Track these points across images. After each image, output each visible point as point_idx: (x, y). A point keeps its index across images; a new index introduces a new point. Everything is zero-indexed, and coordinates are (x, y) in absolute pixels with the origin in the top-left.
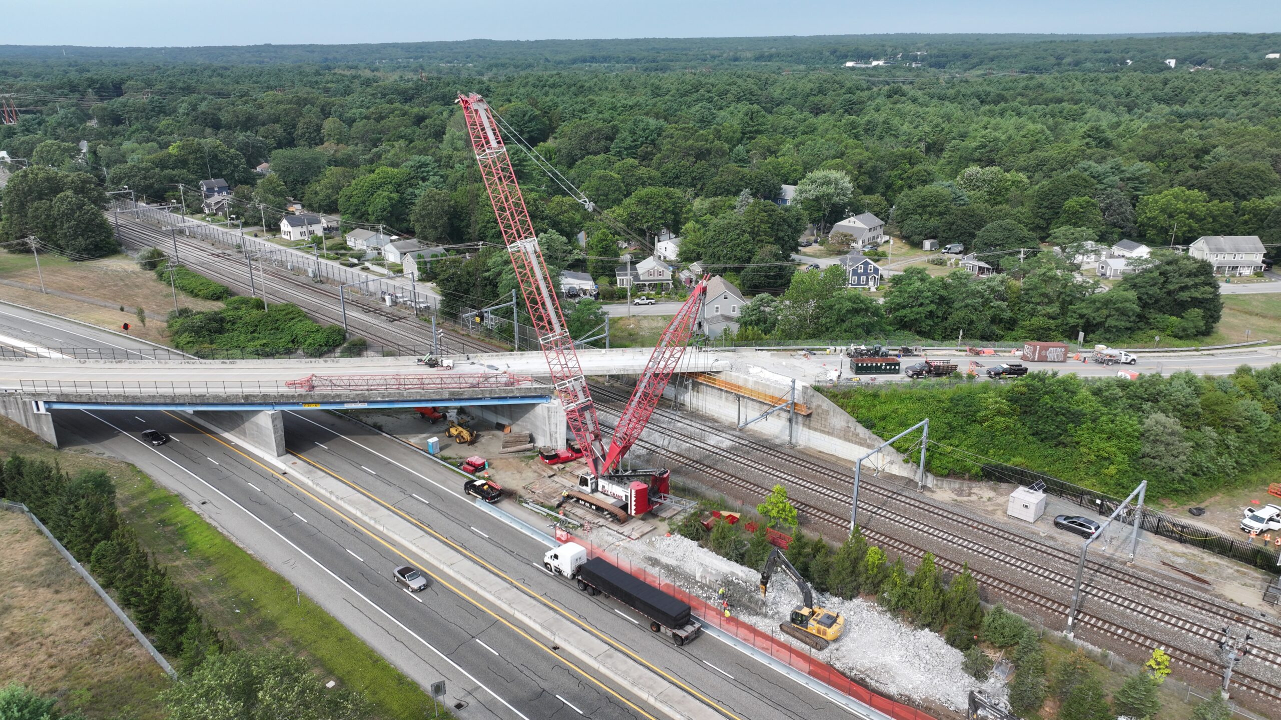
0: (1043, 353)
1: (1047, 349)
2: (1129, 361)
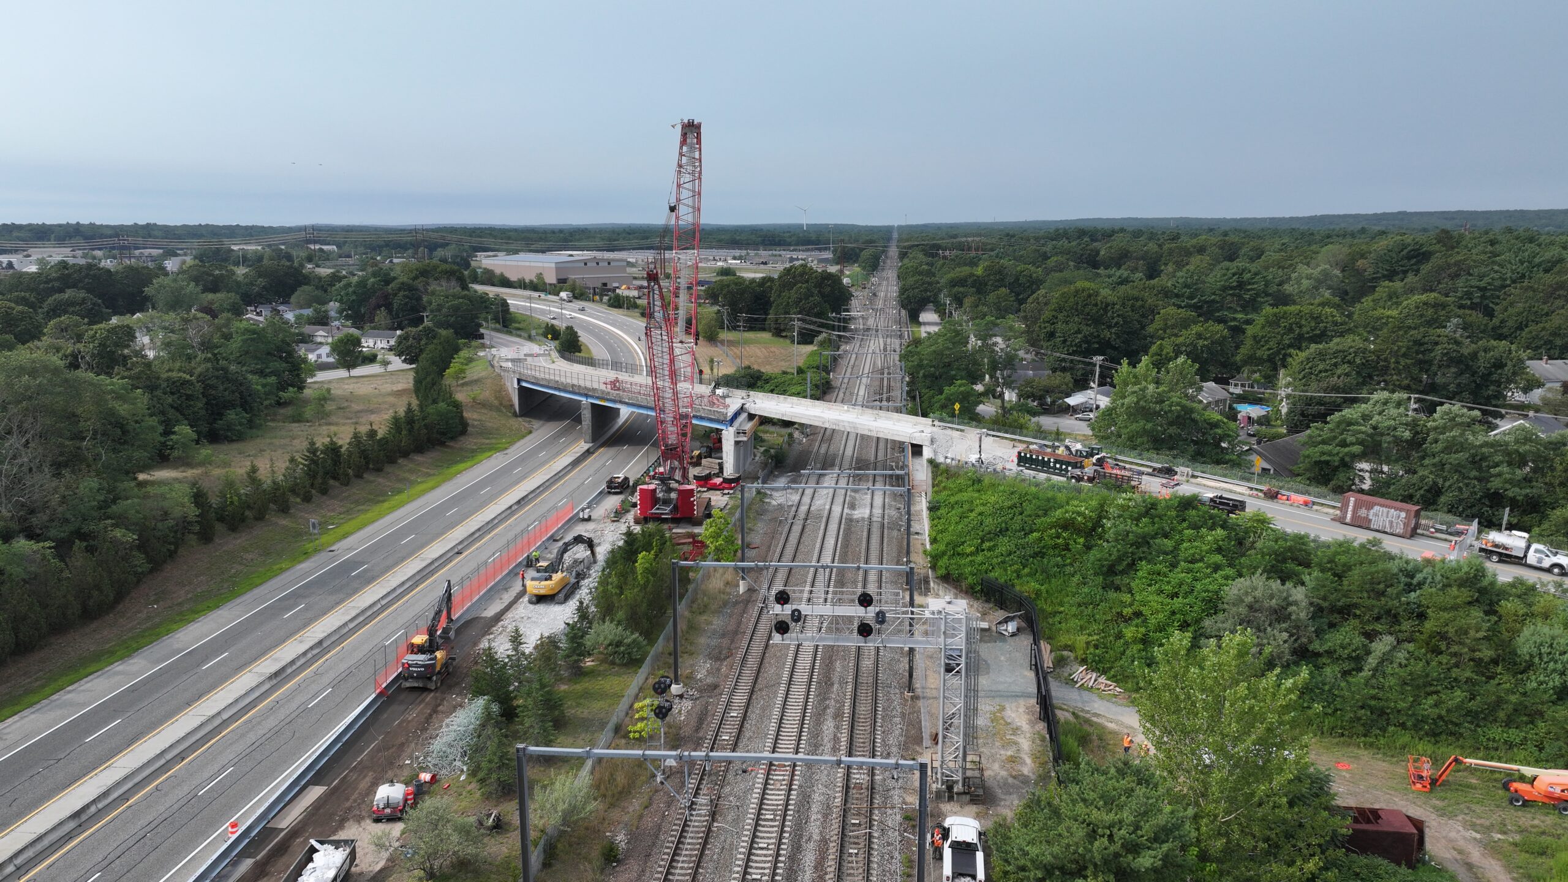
0: (1363, 512)
1: (1370, 507)
2: (1546, 563)
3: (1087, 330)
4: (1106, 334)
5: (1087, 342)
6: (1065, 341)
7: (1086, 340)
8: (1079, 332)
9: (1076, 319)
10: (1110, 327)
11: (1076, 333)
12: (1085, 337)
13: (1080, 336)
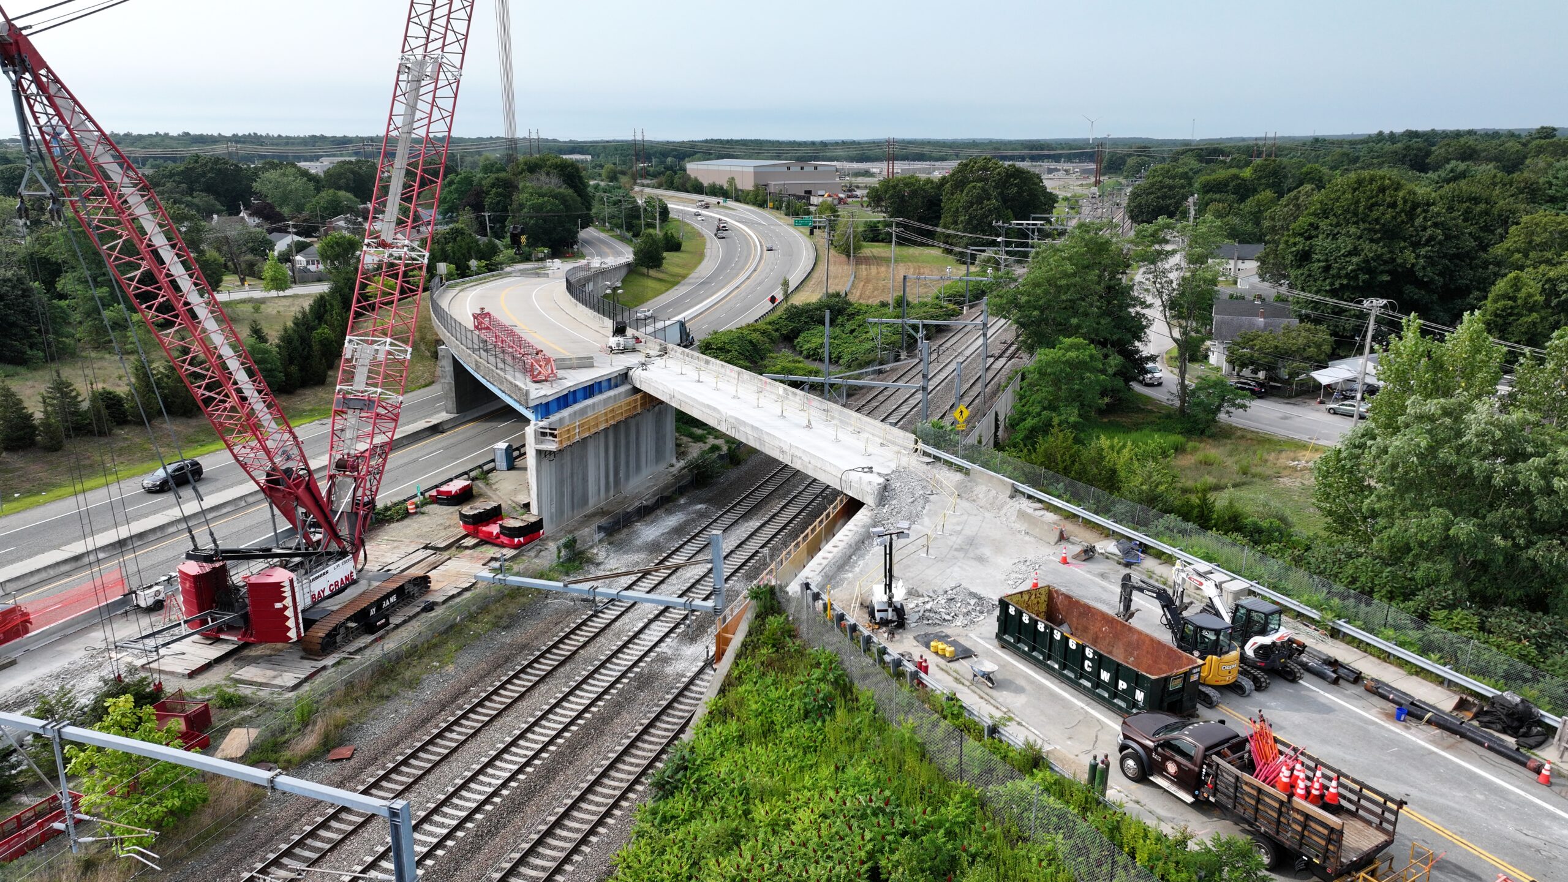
3: (1370, 249)
4: (1409, 257)
5: (1370, 271)
6: (1327, 269)
7: (1366, 267)
8: (1355, 252)
9: (1353, 230)
10: (1416, 245)
11: (1350, 254)
12: (1366, 261)
13: (1355, 260)
